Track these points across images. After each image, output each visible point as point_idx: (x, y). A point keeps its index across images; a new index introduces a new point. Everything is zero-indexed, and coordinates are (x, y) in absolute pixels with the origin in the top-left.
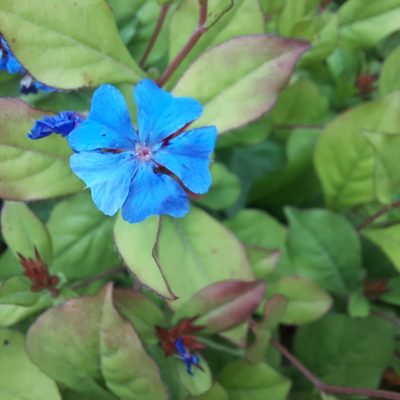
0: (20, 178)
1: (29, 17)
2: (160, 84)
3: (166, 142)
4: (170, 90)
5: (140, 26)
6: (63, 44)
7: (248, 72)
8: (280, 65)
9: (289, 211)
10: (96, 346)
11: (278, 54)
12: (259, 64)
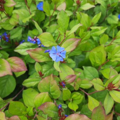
0: (40, 59)
1: (43, 38)
2: (59, 46)
3: (60, 53)
4: (61, 46)
5: (55, 34)
6: (47, 41)
7: (71, 43)
8: (76, 42)
9: (84, 67)
10: (49, 85)
11: (76, 41)
12: (73, 42)
